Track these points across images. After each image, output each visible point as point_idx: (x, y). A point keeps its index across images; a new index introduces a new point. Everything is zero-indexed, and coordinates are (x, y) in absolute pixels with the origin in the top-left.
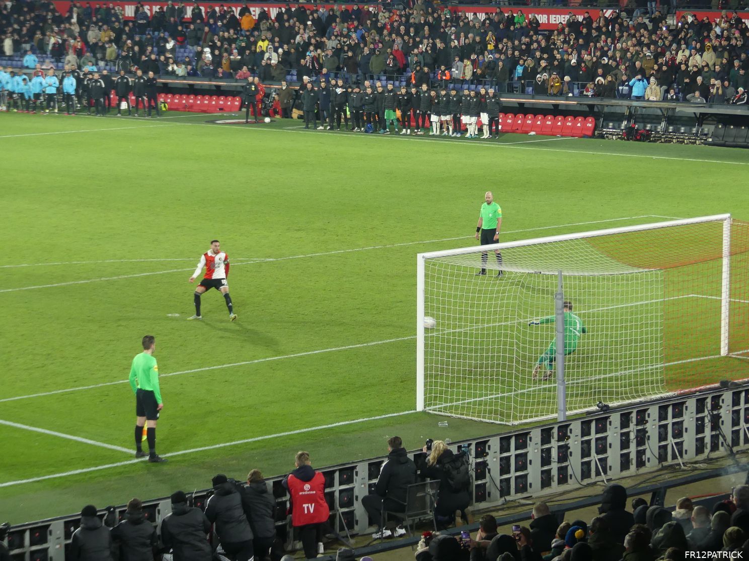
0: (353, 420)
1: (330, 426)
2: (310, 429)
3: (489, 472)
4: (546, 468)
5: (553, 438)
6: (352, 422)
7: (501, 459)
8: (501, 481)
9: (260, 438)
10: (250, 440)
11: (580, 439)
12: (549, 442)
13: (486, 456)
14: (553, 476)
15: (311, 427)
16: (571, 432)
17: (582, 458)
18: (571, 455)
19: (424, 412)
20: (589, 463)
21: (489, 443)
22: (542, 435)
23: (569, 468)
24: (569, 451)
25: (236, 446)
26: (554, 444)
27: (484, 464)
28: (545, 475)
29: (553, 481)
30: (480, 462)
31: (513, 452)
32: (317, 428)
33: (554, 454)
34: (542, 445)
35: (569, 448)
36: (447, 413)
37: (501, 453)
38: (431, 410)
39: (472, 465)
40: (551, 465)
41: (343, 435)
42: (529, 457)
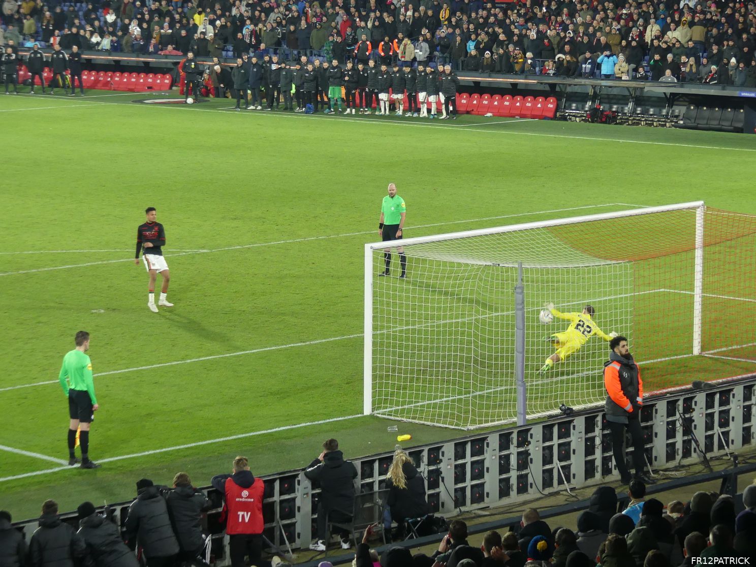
0: (296, 425)
1: (269, 431)
3: (443, 481)
4: (504, 476)
5: (512, 443)
6: (294, 427)
7: (456, 466)
8: (456, 490)
9: (193, 445)
10: (182, 447)
11: (541, 445)
12: (508, 448)
13: (439, 463)
14: (512, 484)
15: (247, 433)
16: (531, 438)
17: (544, 465)
18: (531, 462)
19: (372, 416)
20: (551, 470)
21: (443, 449)
22: (500, 440)
23: (530, 476)
24: (530, 457)
25: (166, 453)
26: (513, 450)
27: (438, 472)
28: (504, 483)
29: (512, 490)
30: (433, 470)
31: (468, 459)
32: (256, 433)
33: (513, 460)
34: (500, 451)
35: (530, 454)
36: (398, 417)
37: (456, 460)
38: (379, 414)
39: (424, 473)
40: (509, 472)
41: (283, 440)
42: (486, 464)
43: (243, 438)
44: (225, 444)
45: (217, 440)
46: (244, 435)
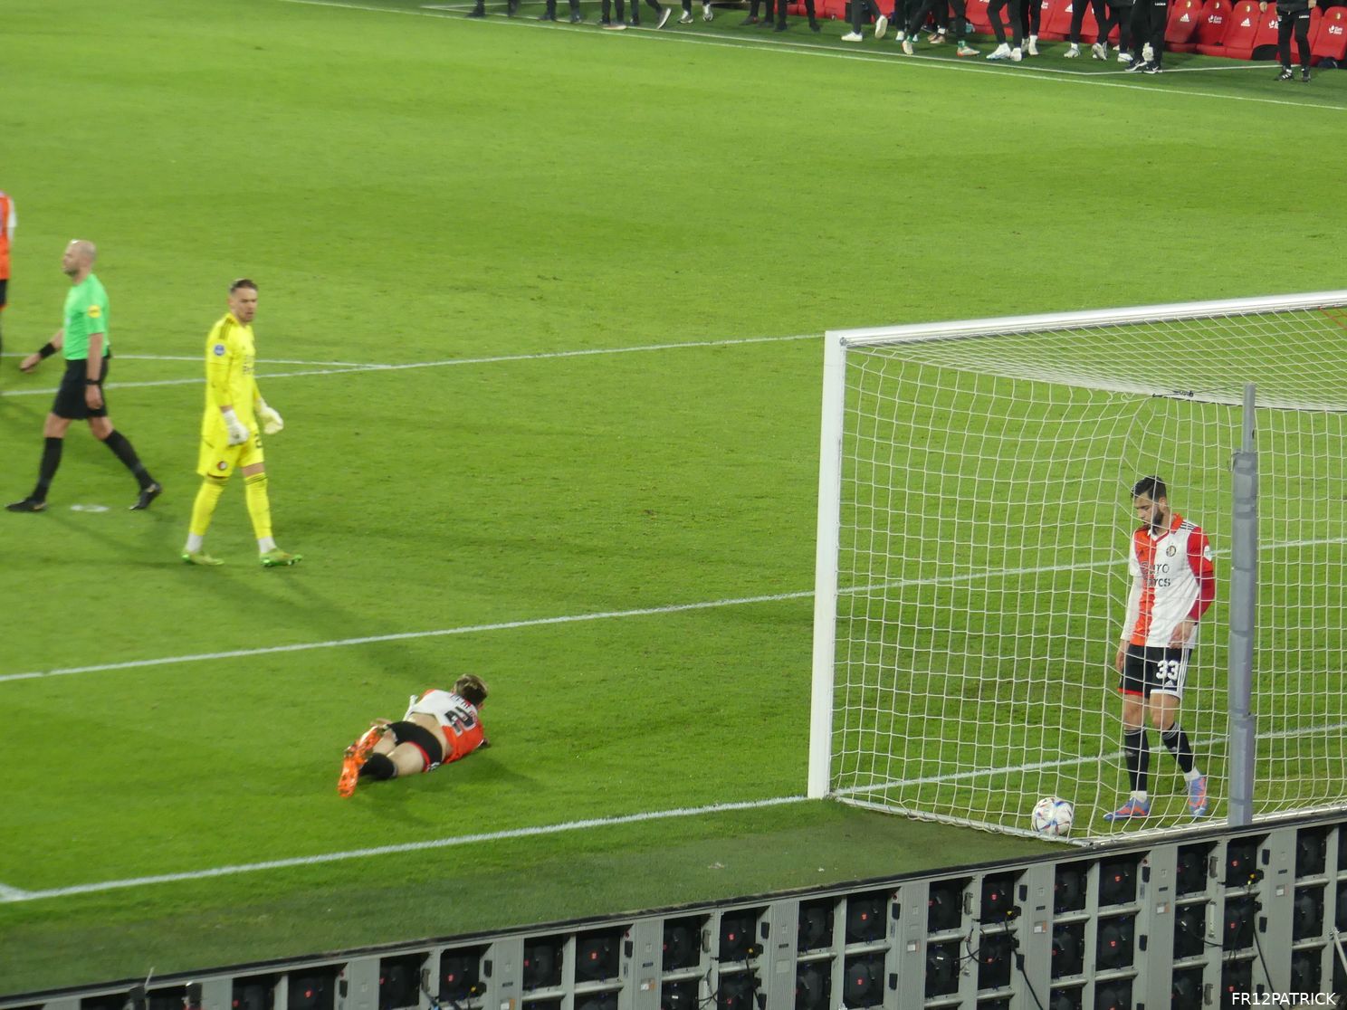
0: (618, 816)
1: (549, 829)
2: (488, 837)
3: (1020, 966)
4: (1187, 962)
5: (1213, 875)
6: (616, 821)
7: (1058, 929)
8: (1055, 993)
9: (342, 855)
10: (311, 860)
11: (1292, 882)
12: (1201, 886)
13: (1012, 918)
14: (1209, 986)
15: (492, 831)
16: (1266, 861)
17: (1296, 938)
18: (1263, 929)
19: (829, 802)
20: (1315, 954)
21: (1024, 880)
22: (1180, 864)
23: (1257, 964)
24: (1259, 915)
25: (269, 874)
26: (1216, 893)
27: (1007, 943)
28: (1186, 981)
29: (1209, 1002)
30: (994, 935)
31: (1093, 911)
32: (509, 834)
33: (1214, 921)
34: (1179, 893)
35: (1259, 907)
36: (899, 805)
37: (1057, 912)
38: (848, 796)
39: (969, 941)
40: (1202, 953)
41: (584, 855)
42: (1141, 928)
43: (479, 844)
44: (430, 857)
45: (407, 847)
46: (479, 838)
